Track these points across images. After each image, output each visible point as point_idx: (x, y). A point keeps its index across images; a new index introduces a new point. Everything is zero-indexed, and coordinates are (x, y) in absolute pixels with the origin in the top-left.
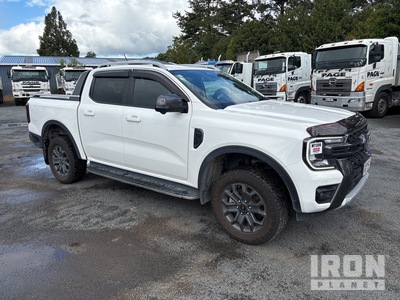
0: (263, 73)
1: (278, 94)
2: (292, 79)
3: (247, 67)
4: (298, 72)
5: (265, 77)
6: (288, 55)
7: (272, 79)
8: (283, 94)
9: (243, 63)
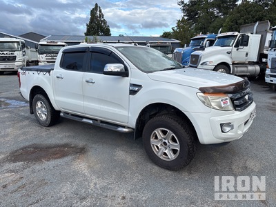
3: (255, 39)
9: (249, 35)
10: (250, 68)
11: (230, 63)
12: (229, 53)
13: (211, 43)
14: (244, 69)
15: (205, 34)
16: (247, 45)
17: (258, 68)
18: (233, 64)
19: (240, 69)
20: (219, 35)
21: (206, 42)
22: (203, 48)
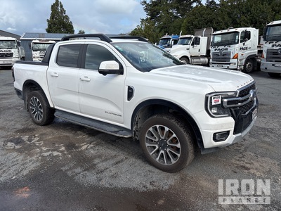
0: (218, 44)
1: (231, 61)
2: (243, 49)
3: (204, 40)
4: (248, 43)
5: (221, 47)
6: (240, 30)
7: (226, 49)
8: (236, 61)
9: (200, 37)
10: (202, 60)
11: (189, 56)
12: (188, 49)
13: (176, 42)
14: (198, 60)
15: (171, 35)
16: (199, 44)
17: (207, 59)
18: (191, 57)
19: (195, 60)
20: (181, 37)
21: (171, 42)
22: (170, 46)
